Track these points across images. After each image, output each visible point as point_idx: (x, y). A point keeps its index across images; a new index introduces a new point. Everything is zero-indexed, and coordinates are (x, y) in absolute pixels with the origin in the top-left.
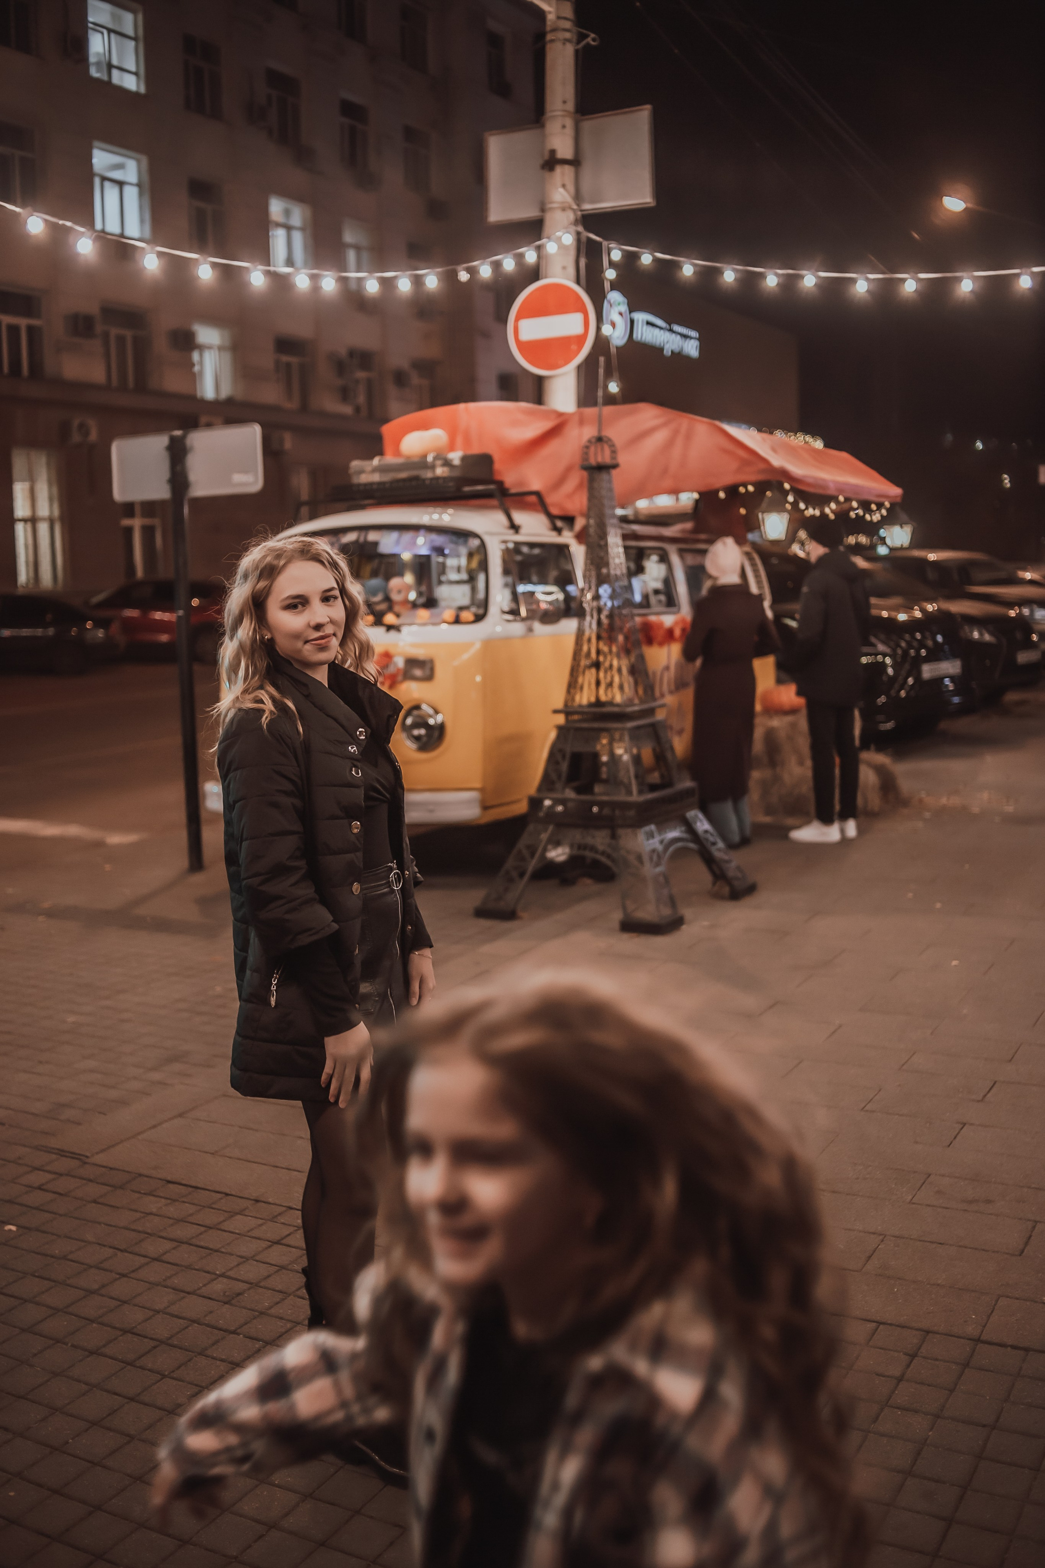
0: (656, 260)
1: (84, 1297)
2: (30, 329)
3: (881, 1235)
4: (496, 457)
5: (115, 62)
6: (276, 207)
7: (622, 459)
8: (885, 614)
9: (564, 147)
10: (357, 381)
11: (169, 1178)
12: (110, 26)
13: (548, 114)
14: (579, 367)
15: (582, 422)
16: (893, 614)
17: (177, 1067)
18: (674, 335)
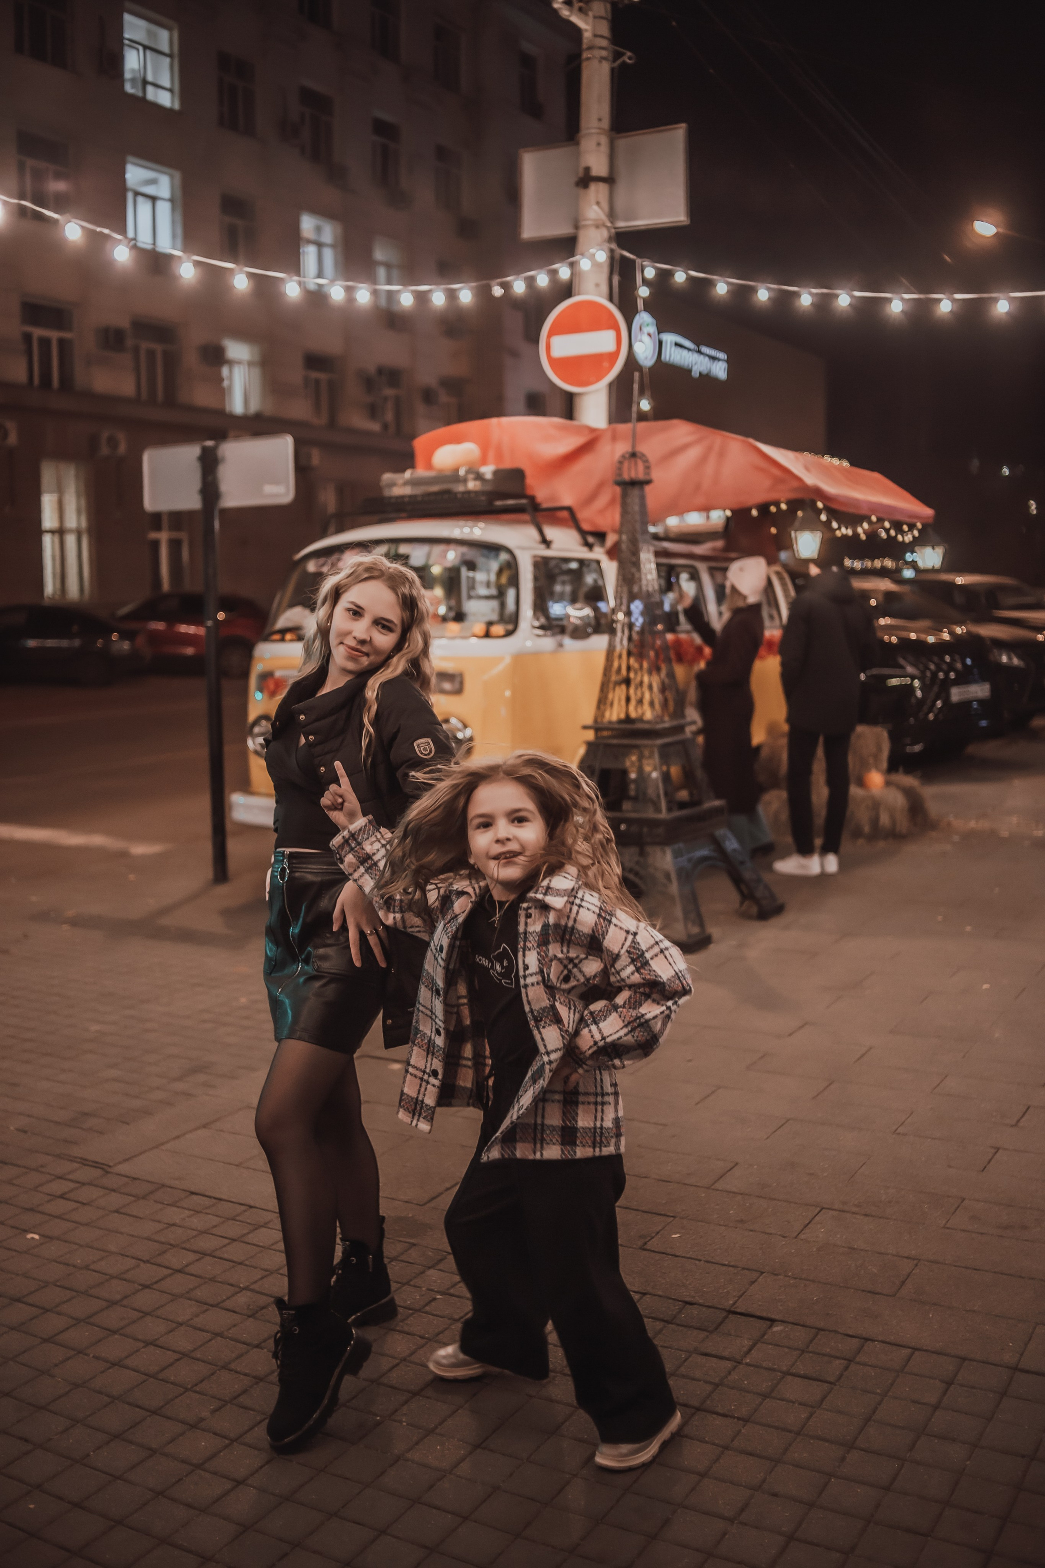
0: (690, 279)
1: (107, 1308)
2: (61, 342)
3: (914, 1259)
4: (528, 473)
5: (150, 78)
6: (308, 224)
7: (655, 475)
8: (913, 636)
9: (598, 164)
10: (386, 399)
11: (192, 1189)
12: (146, 43)
13: (583, 131)
14: (611, 385)
15: (614, 438)
16: (922, 636)
17: (201, 1078)
18: (702, 357)
